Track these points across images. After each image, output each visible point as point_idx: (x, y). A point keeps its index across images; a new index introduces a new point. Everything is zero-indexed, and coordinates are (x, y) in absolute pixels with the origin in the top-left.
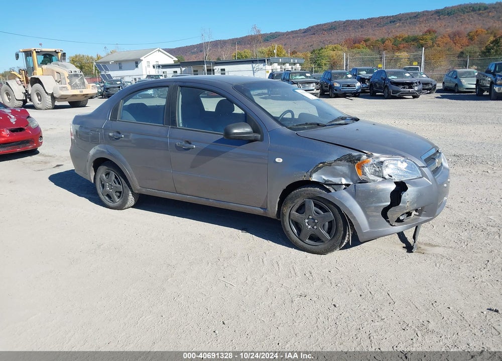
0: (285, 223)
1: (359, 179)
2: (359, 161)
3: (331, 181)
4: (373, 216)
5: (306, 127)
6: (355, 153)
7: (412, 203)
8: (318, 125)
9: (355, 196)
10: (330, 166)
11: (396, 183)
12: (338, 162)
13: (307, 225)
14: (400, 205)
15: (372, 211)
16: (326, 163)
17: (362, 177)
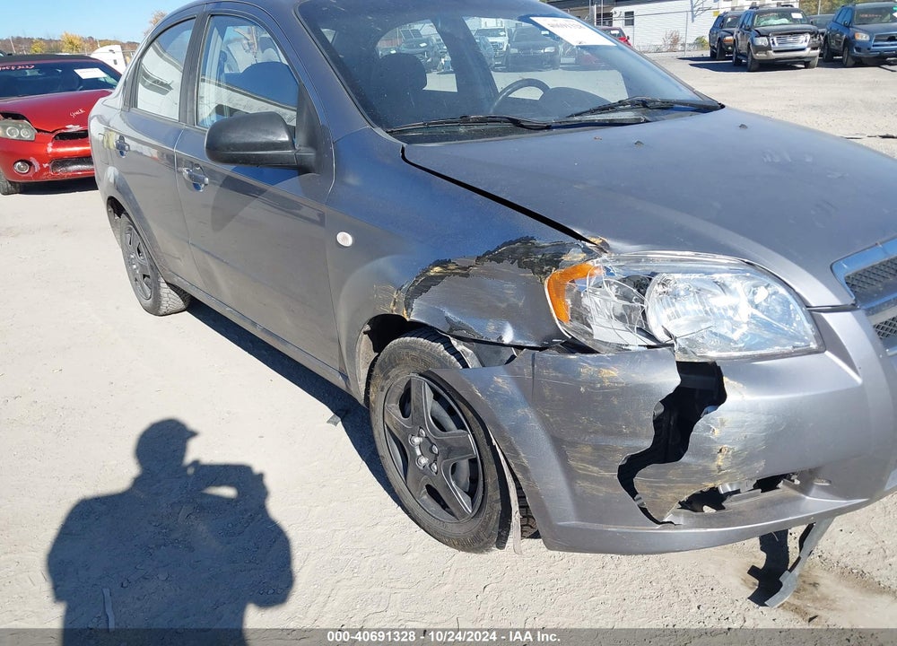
0: (376, 433)
1: (560, 335)
2: (557, 268)
3: (468, 330)
4: (587, 478)
5: (462, 130)
6: (546, 238)
7: (743, 458)
8: (516, 123)
9: (533, 392)
10: (467, 275)
11: (683, 367)
12: (487, 264)
13: (418, 453)
14: (685, 459)
15: (582, 460)
16: (452, 267)
17: (567, 328)
